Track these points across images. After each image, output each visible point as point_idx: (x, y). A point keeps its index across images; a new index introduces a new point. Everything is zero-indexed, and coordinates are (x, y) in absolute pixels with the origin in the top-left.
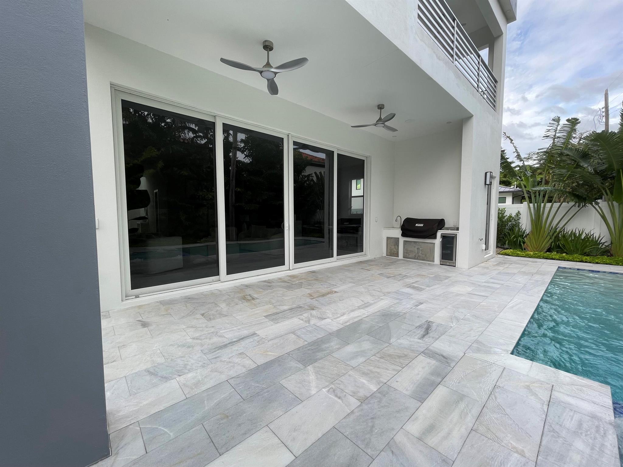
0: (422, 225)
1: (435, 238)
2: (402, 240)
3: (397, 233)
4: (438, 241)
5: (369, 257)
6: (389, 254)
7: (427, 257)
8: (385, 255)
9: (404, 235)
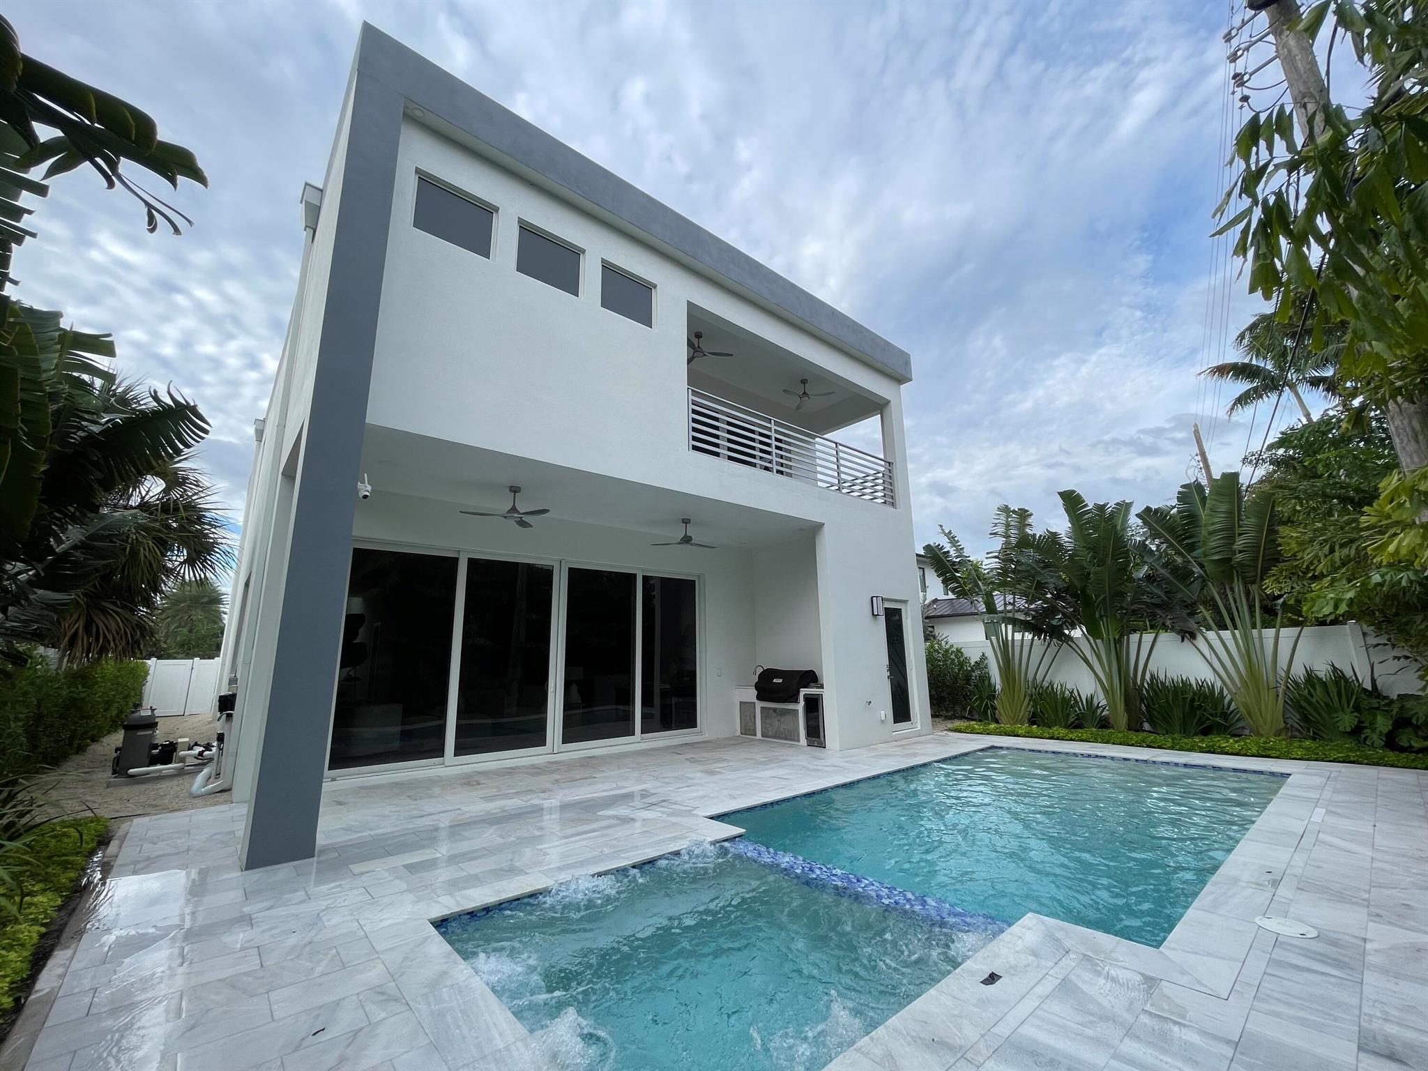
0: (780, 681)
1: (796, 701)
2: (759, 705)
3: (751, 694)
4: (800, 706)
5: (706, 736)
6: (743, 731)
7: (792, 736)
8: (738, 733)
9: (759, 698)
